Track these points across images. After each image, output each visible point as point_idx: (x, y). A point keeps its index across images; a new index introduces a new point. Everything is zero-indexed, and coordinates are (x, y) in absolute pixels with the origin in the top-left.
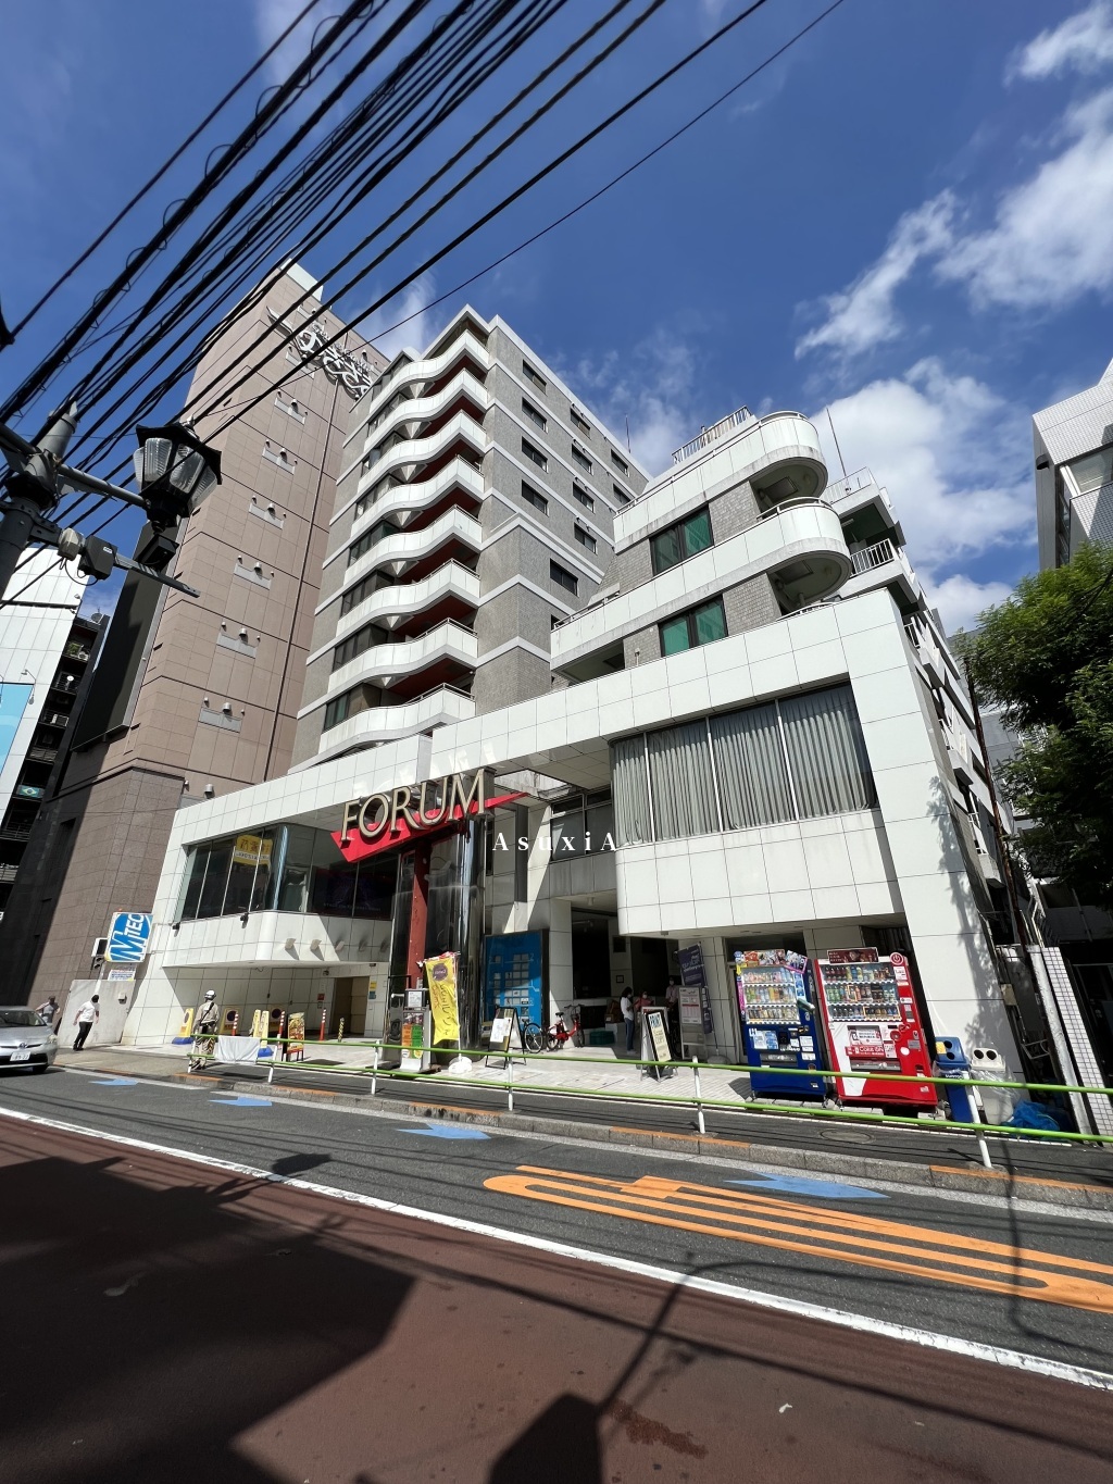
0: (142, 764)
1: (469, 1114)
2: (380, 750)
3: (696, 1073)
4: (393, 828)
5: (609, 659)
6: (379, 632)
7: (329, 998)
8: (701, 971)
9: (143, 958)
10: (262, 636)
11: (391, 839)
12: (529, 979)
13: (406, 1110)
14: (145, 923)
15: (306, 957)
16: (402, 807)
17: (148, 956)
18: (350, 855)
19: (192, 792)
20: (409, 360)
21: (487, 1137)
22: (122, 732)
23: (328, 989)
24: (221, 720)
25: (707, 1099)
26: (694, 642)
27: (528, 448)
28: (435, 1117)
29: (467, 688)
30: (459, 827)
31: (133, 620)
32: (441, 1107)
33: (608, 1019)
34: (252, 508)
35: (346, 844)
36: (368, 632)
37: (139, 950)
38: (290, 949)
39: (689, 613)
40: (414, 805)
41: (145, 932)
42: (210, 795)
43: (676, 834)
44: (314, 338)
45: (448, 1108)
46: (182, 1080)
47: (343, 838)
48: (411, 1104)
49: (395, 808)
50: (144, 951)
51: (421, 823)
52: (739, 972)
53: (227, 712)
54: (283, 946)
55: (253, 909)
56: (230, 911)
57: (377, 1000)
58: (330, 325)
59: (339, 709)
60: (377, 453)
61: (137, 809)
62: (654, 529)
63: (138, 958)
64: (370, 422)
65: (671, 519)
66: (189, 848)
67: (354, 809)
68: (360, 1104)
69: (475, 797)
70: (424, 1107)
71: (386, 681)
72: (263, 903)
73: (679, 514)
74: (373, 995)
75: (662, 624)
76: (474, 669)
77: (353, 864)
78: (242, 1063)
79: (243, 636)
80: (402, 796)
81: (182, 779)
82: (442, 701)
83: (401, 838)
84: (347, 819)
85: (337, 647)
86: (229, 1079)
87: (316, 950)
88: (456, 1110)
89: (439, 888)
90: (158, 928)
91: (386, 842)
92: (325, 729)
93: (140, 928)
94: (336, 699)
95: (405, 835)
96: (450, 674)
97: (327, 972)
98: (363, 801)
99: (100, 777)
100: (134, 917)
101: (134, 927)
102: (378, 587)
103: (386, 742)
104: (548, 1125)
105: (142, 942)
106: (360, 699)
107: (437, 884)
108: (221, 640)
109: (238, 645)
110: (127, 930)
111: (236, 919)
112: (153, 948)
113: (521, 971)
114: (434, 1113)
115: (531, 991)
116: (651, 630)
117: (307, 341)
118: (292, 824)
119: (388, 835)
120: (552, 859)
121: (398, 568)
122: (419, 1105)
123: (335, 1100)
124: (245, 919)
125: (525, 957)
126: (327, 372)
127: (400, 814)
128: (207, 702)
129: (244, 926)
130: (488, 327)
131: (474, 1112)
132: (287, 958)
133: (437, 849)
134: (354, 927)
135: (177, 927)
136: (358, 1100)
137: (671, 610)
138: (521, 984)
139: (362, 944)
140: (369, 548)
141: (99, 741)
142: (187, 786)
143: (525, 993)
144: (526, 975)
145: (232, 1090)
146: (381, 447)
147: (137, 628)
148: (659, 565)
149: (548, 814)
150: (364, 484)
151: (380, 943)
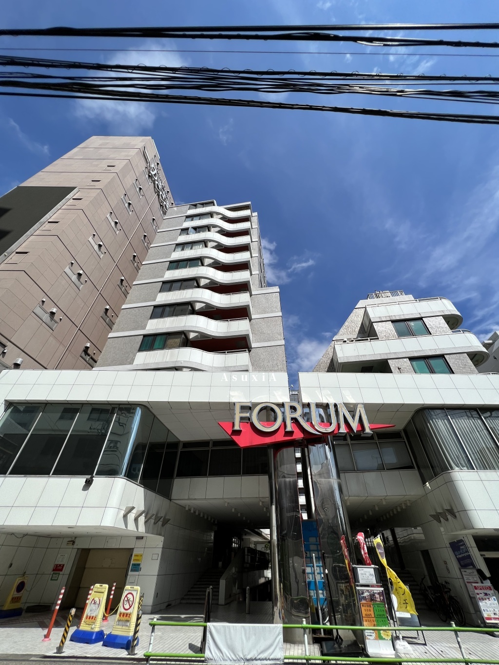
4: (288, 429)
10: (89, 281)
11: (284, 436)
16: (297, 415)
18: (242, 442)
19: (6, 359)
20: (214, 205)
23: (68, 558)
24: (47, 317)
26: (432, 372)
34: (108, 216)
35: (238, 433)
38: (126, 517)
39: (424, 358)
42: (17, 366)
47: (236, 428)
49: (289, 416)
53: (53, 314)
54: (122, 513)
55: (100, 473)
56: (64, 470)
57: (141, 572)
59: (151, 342)
60: (193, 230)
62: (394, 318)
64: (187, 217)
65: (402, 317)
67: (246, 409)
71: (194, 335)
72: (110, 471)
73: (407, 317)
74: (138, 568)
75: (411, 359)
76: (252, 348)
79: (79, 275)
81: (4, 346)
84: (239, 414)
85: (156, 307)
87: (136, 520)
92: (141, 350)
94: (155, 335)
98: (254, 404)
102: (197, 287)
106: (176, 340)
108: (67, 270)
109: (75, 278)
116: (405, 360)
118: (146, 407)
119: (282, 433)
121: (205, 281)
124: (89, 483)
126: (155, 187)
128: (43, 302)
132: (122, 526)
134: (155, 502)
137: (416, 355)
140: (186, 267)
142: (4, 353)
148: (402, 334)
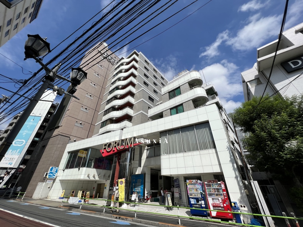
0: (61, 134)
1: (126, 218)
2: (112, 133)
3: (178, 209)
4: (113, 150)
5: (160, 116)
6: (114, 109)
7: (96, 188)
8: (179, 184)
9: (55, 177)
10: (90, 109)
12: (141, 185)
13: (111, 217)
14: (57, 169)
15: (92, 178)
16: (116, 145)
17: (56, 177)
18: (104, 155)
19: (71, 140)
20: (124, 59)
21: (130, 224)
22: (58, 127)
23: (96, 186)
24: (79, 125)
25: (180, 216)
26: (177, 113)
27: (145, 75)
28: (118, 219)
29: (131, 120)
30: (127, 150)
31: (64, 104)
32: (119, 216)
33: (158, 195)
34: (91, 84)
35: (103, 153)
36: (111, 108)
37: (55, 176)
38: (88, 176)
39: (176, 107)
40: (118, 145)
41: (56, 172)
42: (75, 141)
43: (173, 153)
44: (106, 54)
45: (121, 216)
46: (60, 208)
47: (103, 151)
48: (112, 215)
49: (114, 145)
50: (56, 176)
51: (119, 149)
52: (187, 185)
53: (81, 124)
54: (87, 175)
55: (81, 167)
56: (76, 167)
57: (106, 189)
58: (109, 52)
59: (104, 124)
60: (116, 75)
61: (59, 143)
62: (169, 91)
63: (54, 177)
64: (115, 69)
65: (173, 89)
66: (69, 152)
67: (105, 145)
68: (101, 215)
69: (131, 143)
70: (115, 216)
71: (114, 118)
72: (84, 166)
73: (174, 88)
74: (106, 188)
75: (171, 109)
76: (132, 117)
77: (104, 157)
78: (74, 204)
79: (86, 108)
80: (116, 143)
81: (69, 137)
82: (126, 123)
83: (115, 152)
84: (104, 147)
85: (105, 111)
86: (71, 208)
87: (94, 177)
88: (123, 217)
89: (122, 163)
90: (60, 170)
91: (112, 153)
92: (101, 128)
93: (55, 171)
94: (104, 122)
95: (116, 151)
96: (128, 117)
97: (96, 182)
98: (107, 143)
99: (52, 136)
100: (55, 168)
101: (54, 170)
102: (114, 100)
103: (113, 131)
104: (144, 222)
105: (55, 174)
106: (109, 122)
107: (122, 162)
108: (81, 109)
109: (85, 110)
110: (53, 171)
111: (77, 169)
112: (58, 175)
113: (139, 183)
114: (118, 218)
115: (141, 188)
116: (169, 110)
117: (105, 55)
118: (92, 148)
119: (112, 151)
120: (147, 157)
121: (119, 96)
122: (114, 216)
123: (95, 214)
124: (79, 169)
125: (140, 180)
126: (108, 60)
127: (115, 146)
128: (77, 121)
129: (79, 171)
130: (139, 54)
131: (127, 218)
132: (87, 178)
133: (122, 155)
134: (103, 172)
135: (64, 170)
136: (100, 214)
137: (172, 106)
138: (139, 186)
139: (104, 176)
141: (53, 129)
142: (70, 139)
143: (140, 188)
144: (140, 184)
145: (71, 211)
146: (117, 74)
147: (65, 106)
148: (170, 98)
149: (146, 148)
150: (113, 80)
151: (108, 176)
